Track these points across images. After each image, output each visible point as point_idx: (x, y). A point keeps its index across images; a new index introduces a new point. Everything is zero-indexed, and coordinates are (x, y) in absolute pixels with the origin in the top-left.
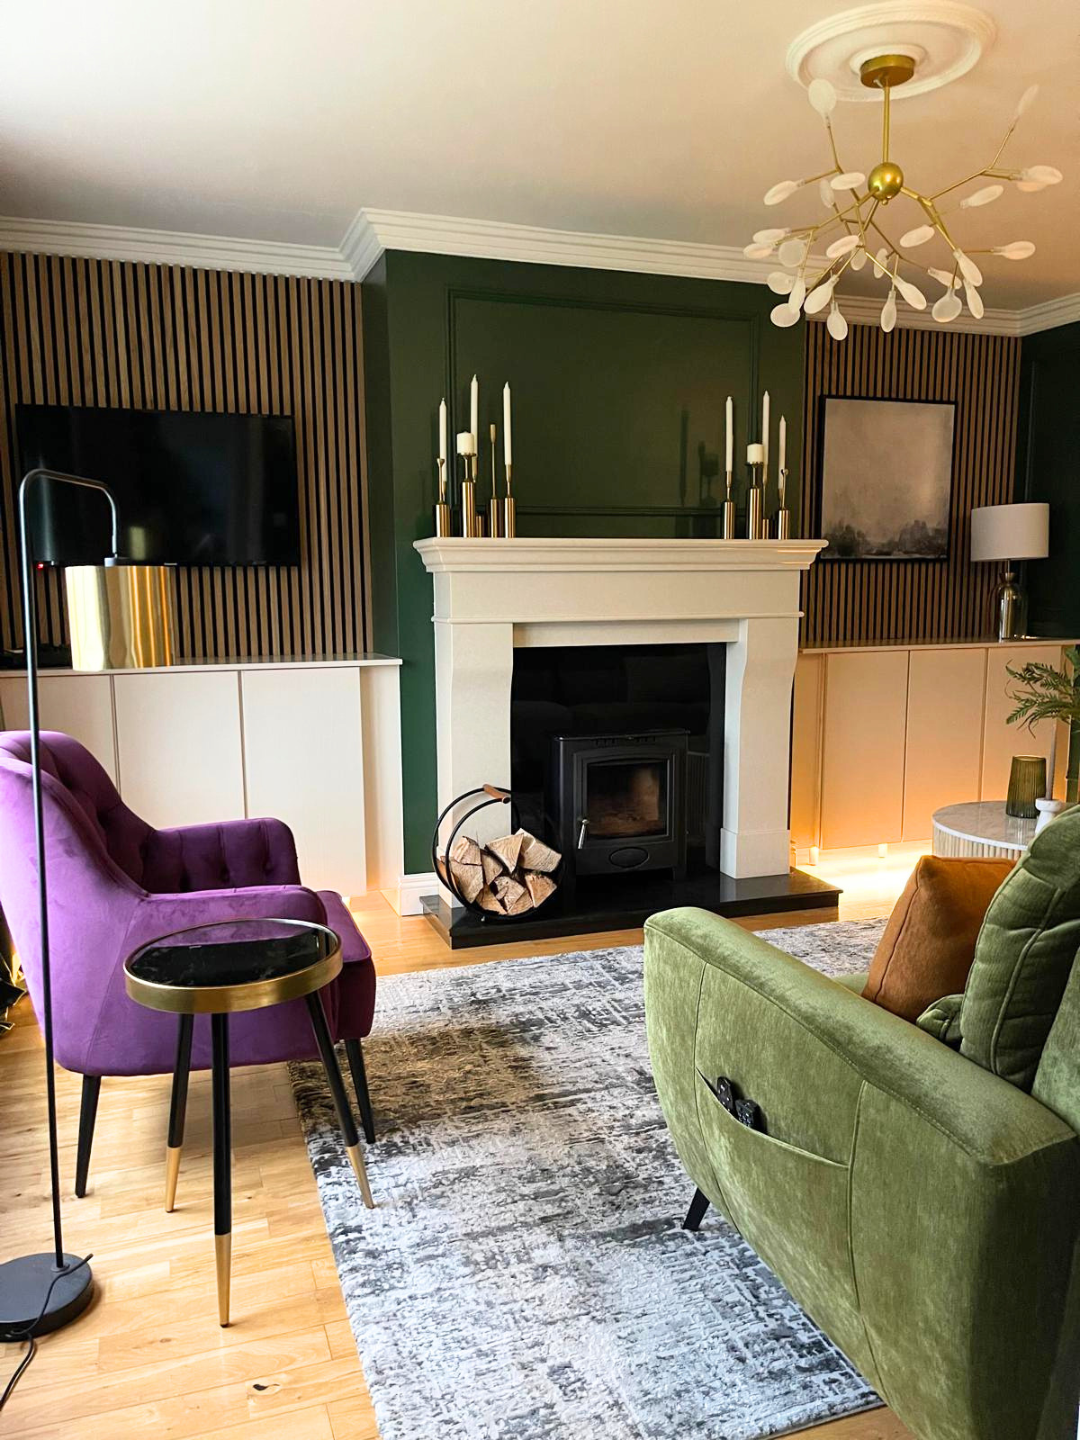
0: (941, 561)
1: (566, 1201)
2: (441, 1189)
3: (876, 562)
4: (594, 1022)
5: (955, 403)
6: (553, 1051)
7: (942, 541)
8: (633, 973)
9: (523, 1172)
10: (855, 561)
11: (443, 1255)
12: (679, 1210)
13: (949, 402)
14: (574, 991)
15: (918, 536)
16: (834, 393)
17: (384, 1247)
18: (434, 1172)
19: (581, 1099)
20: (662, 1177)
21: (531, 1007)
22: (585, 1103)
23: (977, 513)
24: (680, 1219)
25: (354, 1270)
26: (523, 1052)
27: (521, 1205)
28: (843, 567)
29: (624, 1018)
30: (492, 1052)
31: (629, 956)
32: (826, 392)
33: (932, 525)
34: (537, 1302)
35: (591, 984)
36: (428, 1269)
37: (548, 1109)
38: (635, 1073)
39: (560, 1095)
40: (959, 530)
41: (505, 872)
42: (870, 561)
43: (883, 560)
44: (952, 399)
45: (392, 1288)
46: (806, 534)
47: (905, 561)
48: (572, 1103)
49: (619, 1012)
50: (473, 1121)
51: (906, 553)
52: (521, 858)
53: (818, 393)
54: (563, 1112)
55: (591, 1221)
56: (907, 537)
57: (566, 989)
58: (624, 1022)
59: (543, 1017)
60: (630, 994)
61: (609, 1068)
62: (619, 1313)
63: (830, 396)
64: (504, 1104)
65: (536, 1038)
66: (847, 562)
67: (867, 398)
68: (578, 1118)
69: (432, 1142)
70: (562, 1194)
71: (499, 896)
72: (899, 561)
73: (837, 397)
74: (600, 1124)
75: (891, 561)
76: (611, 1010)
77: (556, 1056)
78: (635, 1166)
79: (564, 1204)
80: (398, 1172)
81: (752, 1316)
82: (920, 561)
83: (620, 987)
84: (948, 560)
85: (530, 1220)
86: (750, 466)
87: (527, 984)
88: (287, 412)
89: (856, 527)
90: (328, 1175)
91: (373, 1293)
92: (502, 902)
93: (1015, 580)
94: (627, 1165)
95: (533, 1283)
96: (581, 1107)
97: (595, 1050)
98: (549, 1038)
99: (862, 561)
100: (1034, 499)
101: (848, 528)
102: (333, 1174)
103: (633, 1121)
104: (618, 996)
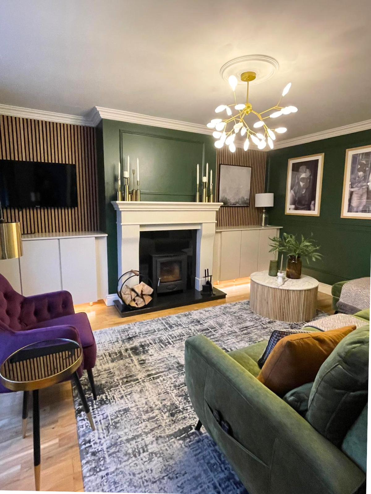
0: (248, 207)
1: (158, 421)
2: (118, 419)
3: (232, 207)
4: (163, 344)
5: (251, 167)
6: (152, 356)
7: (248, 202)
8: (174, 325)
9: (144, 409)
10: (227, 207)
11: (118, 451)
12: (193, 422)
13: (250, 167)
14: (157, 332)
15: (242, 200)
16: (222, 163)
17: (98, 449)
18: (115, 411)
19: (161, 375)
20: (187, 407)
21: (146, 339)
22: (162, 377)
23: (256, 195)
24: (194, 425)
25: (88, 462)
26: (143, 357)
27: (144, 423)
28: (225, 208)
29: (172, 341)
30: (134, 358)
31: (173, 319)
32: (221, 163)
33: (246, 198)
34: (150, 472)
35: (162, 329)
36: (113, 459)
37: (151, 380)
38: (177, 364)
39: (155, 374)
40: (252, 199)
41: (138, 295)
42: (231, 207)
43: (234, 206)
44: (251, 166)
45: (100, 470)
46: (216, 201)
47: (239, 207)
48: (158, 377)
49: (171, 339)
50: (129, 387)
51: (240, 204)
52: (142, 291)
53: (219, 163)
54: (156, 381)
55: (166, 429)
56: (240, 200)
57: (155, 331)
58: (172, 343)
59: (149, 343)
60: (173, 332)
61: (169, 362)
62: (177, 474)
63: (221, 164)
64: (137, 380)
65: (147, 351)
66: (225, 207)
67: (230, 165)
68: (160, 384)
69: (115, 398)
70: (156, 418)
71: (136, 302)
72: (238, 207)
73: (223, 164)
74: (167, 385)
75: (236, 207)
76: (168, 339)
77: (153, 358)
78: (179, 403)
79: (157, 422)
80: (104, 412)
81: (220, 469)
82: (243, 206)
83: (170, 330)
84: (249, 206)
85: (146, 430)
86: (203, 183)
87: (144, 330)
88: (74, 163)
89: (228, 198)
90: (81, 416)
91: (93, 474)
92: (137, 304)
93: (265, 212)
94: (176, 403)
95: (148, 462)
96: (161, 378)
97: (164, 355)
98: (151, 351)
99: (229, 207)
100: (270, 192)
101: (226, 198)
102: (83, 416)
103: (177, 384)
104: (170, 333)
